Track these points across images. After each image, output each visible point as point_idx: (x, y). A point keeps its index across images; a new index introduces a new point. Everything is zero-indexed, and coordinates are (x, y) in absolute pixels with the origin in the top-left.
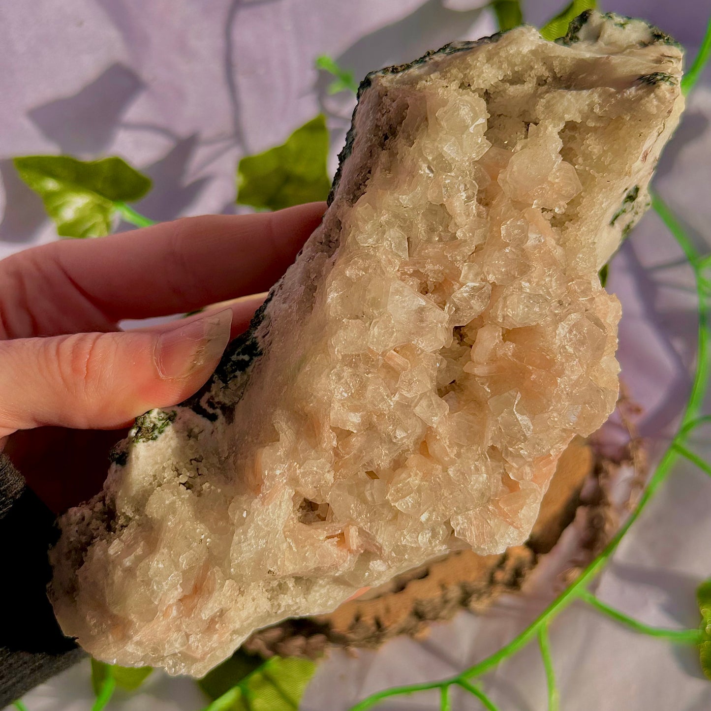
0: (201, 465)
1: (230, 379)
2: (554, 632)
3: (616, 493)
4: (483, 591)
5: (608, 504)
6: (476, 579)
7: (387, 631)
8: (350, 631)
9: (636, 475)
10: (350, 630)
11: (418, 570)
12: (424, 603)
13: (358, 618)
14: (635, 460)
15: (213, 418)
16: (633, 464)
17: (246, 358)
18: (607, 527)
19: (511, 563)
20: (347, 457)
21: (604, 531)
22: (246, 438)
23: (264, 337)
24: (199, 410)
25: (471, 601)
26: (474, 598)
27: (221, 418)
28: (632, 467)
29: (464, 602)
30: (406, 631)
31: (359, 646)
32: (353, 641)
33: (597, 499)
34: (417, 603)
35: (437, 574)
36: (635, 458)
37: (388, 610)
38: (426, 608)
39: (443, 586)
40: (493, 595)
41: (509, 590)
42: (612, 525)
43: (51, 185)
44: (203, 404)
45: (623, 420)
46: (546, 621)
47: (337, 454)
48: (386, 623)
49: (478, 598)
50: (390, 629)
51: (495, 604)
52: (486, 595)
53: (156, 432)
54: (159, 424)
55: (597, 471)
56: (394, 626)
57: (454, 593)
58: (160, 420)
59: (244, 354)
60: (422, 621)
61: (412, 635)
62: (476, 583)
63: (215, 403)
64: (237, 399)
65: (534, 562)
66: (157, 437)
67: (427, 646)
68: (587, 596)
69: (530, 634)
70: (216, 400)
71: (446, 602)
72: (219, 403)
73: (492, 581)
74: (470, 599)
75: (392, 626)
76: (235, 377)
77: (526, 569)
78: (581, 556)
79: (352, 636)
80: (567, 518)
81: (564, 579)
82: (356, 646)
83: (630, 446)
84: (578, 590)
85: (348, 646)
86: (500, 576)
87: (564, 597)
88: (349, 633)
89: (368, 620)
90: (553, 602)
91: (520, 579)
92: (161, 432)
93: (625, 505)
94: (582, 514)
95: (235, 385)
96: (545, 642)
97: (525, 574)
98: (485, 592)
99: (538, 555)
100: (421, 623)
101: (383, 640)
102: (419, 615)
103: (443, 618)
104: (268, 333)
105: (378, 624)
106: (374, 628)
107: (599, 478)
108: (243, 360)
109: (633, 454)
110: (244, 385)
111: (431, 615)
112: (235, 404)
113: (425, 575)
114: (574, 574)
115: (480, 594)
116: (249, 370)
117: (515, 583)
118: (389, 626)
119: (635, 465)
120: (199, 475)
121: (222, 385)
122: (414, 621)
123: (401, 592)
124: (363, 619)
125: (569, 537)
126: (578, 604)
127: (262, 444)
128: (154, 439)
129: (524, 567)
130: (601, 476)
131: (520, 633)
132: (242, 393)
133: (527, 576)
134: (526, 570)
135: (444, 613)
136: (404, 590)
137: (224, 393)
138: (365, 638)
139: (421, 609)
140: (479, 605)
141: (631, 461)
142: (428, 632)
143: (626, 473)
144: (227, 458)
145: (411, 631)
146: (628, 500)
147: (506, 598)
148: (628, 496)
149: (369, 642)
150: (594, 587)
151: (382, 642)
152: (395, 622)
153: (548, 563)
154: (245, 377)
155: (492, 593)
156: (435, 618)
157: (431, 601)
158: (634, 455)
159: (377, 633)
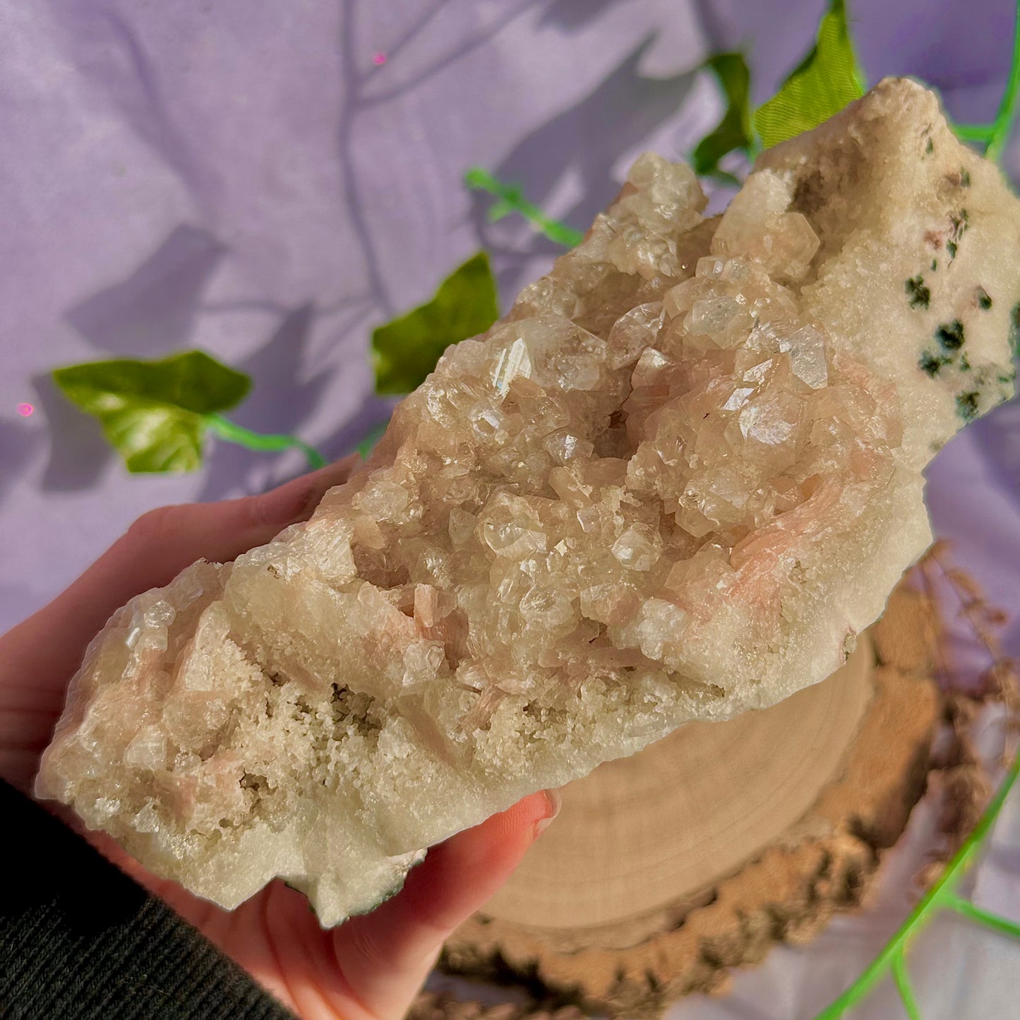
2: (917, 962)
3: (984, 743)
4: (802, 914)
5: (972, 763)
6: (789, 898)
7: (666, 991)
8: (612, 996)
9: (1010, 713)
10: (612, 994)
11: (701, 893)
12: (716, 942)
13: (620, 976)
14: (1005, 692)
16: (1002, 698)
18: (976, 796)
19: (837, 868)
21: (971, 804)
25: (786, 931)
26: (790, 926)
28: (1002, 703)
29: (777, 934)
30: (695, 987)
31: (630, 1016)
32: (619, 1010)
33: (956, 757)
34: (705, 944)
35: (730, 896)
36: (1004, 688)
37: (663, 958)
38: (722, 949)
39: (741, 914)
40: (819, 918)
41: (840, 909)
42: (982, 791)
43: (111, 402)
45: (980, 635)
46: (903, 944)
48: (663, 978)
49: (797, 925)
50: (671, 986)
51: (825, 932)
52: (808, 919)
55: (949, 716)
56: (676, 981)
57: (760, 922)
60: (718, 969)
61: (706, 991)
62: (789, 903)
65: (875, 861)
67: (732, 1006)
68: (959, 904)
69: (879, 969)
71: (748, 936)
73: (813, 897)
74: (785, 927)
75: (674, 984)
77: (862, 873)
78: (942, 846)
79: (616, 1003)
80: (915, 790)
81: (922, 882)
83: (994, 670)
84: (944, 895)
86: (824, 888)
87: (923, 908)
88: (610, 1000)
89: (636, 976)
90: (908, 916)
91: (856, 889)
93: (998, 760)
94: (935, 781)
96: (904, 980)
97: (863, 882)
98: (806, 916)
99: (878, 851)
100: (718, 972)
101: (664, 1005)
102: (712, 960)
103: (750, 962)
105: (653, 982)
106: (646, 989)
107: (955, 724)
109: (1000, 682)
111: (729, 959)
113: (712, 899)
114: (935, 871)
115: (799, 920)
117: (849, 895)
118: (669, 982)
119: (1006, 698)
122: (705, 971)
123: (680, 929)
124: (629, 975)
125: (922, 817)
126: (945, 917)
129: (860, 871)
130: (958, 721)
131: (866, 967)
133: (866, 884)
134: (863, 875)
135: (750, 953)
136: (685, 926)
138: (636, 1005)
139: (713, 950)
140: (800, 935)
141: (998, 695)
142: (731, 984)
143: (994, 713)
145: (704, 986)
146: (1003, 752)
147: (841, 922)
148: (1001, 746)
149: (644, 1009)
150: (967, 888)
151: (663, 1008)
152: (677, 974)
153: (895, 862)
155: (816, 916)
156: (738, 962)
157: (726, 937)
158: (1003, 685)
159: (653, 995)
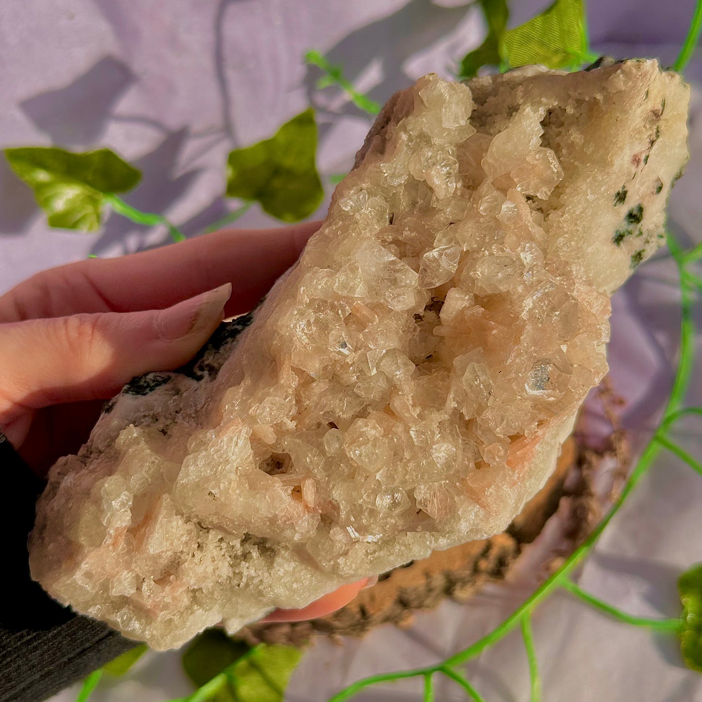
1: (222, 345)
2: (537, 620)
3: (600, 483)
4: (466, 580)
5: (591, 495)
6: (460, 569)
7: (371, 619)
8: (335, 619)
9: (619, 465)
10: (335, 617)
12: (409, 591)
14: (618, 451)
15: (199, 378)
16: (616, 455)
18: (590, 517)
19: (494, 552)
21: (587, 522)
24: (190, 375)
25: (454, 590)
26: (458, 586)
27: (207, 378)
28: (615, 458)
29: (448, 591)
30: (390, 619)
31: (345, 634)
32: (338, 628)
33: (580, 490)
34: (401, 592)
35: (422, 563)
36: (618, 449)
37: (372, 598)
38: (411, 596)
39: (428, 575)
40: (477, 584)
41: (492, 579)
42: (595, 514)
44: (195, 369)
45: (607, 412)
46: (529, 609)
48: (370, 611)
49: (462, 587)
50: (375, 617)
51: (479, 593)
52: (470, 584)
53: (147, 390)
54: (153, 384)
55: (580, 461)
56: (379, 613)
57: (439, 581)
58: (154, 381)
60: (406, 609)
61: (396, 623)
62: (459, 572)
63: (204, 366)
64: (222, 362)
65: (518, 551)
67: (412, 635)
68: (570, 586)
69: (513, 623)
70: (206, 362)
71: (430, 590)
72: (207, 365)
73: (476, 570)
74: (454, 587)
75: (376, 615)
76: (226, 343)
77: (509, 558)
78: (564, 546)
79: (337, 624)
80: (551, 507)
81: (547, 569)
82: (341, 634)
83: (613, 436)
84: (561, 579)
85: (334, 633)
86: (484, 565)
87: (547, 586)
88: (333, 621)
89: (353, 610)
90: (536, 590)
91: (503, 568)
92: (151, 390)
93: (608, 495)
94: (565, 504)
95: (225, 350)
96: (528, 630)
97: (509, 563)
98: (469, 581)
99: (520, 545)
100: (406, 611)
101: (368, 628)
102: (403, 603)
103: (428, 607)
105: (363, 612)
106: (358, 616)
107: (583, 468)
109: (616, 444)
111: (415, 603)
112: (220, 365)
113: (411, 563)
114: (557, 563)
115: (464, 583)
116: (239, 336)
117: (499, 571)
118: (374, 614)
119: (618, 455)
121: (214, 351)
122: (398, 610)
123: (386, 581)
125: (553, 527)
126: (560, 593)
129: (508, 557)
130: (585, 467)
131: (504, 621)
132: (228, 356)
133: (511, 565)
134: (509, 559)
135: (428, 602)
136: (390, 579)
137: (214, 357)
138: (350, 626)
139: (406, 597)
140: (463, 593)
141: (614, 453)
142: (413, 620)
143: (609, 464)
144: (202, 408)
145: (396, 619)
146: (611, 490)
147: (490, 587)
148: (611, 487)
149: (354, 630)
150: (576, 576)
151: (368, 630)
152: (380, 610)
153: (531, 553)
154: (235, 342)
155: (475, 582)
156: (420, 606)
157: (415, 589)
158: (617, 447)
159: (362, 621)
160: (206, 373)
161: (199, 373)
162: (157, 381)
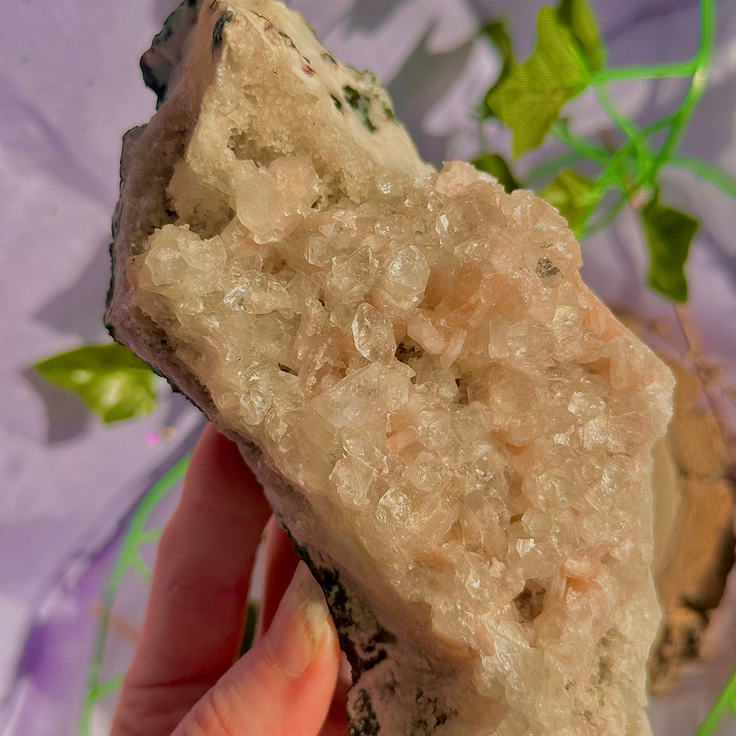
0: (425, 693)
1: (350, 616)
15: (383, 655)
17: (335, 589)
20: (482, 540)
22: (416, 634)
23: (322, 560)
24: (370, 665)
27: (387, 647)
44: (365, 656)
47: (475, 549)
53: (372, 721)
54: (366, 714)
58: (361, 711)
59: (331, 590)
63: (369, 645)
64: (373, 621)
66: (377, 724)
70: (366, 641)
72: (370, 641)
76: (350, 610)
92: (374, 717)
95: (358, 614)
104: (320, 553)
108: (337, 594)
110: (363, 605)
112: (378, 625)
116: (348, 593)
120: (435, 702)
121: (353, 628)
127: (428, 623)
128: (378, 728)
132: (370, 612)
137: (361, 630)
144: (430, 664)
154: (355, 600)
160: (379, 646)
161: (375, 654)
162: (363, 707)
